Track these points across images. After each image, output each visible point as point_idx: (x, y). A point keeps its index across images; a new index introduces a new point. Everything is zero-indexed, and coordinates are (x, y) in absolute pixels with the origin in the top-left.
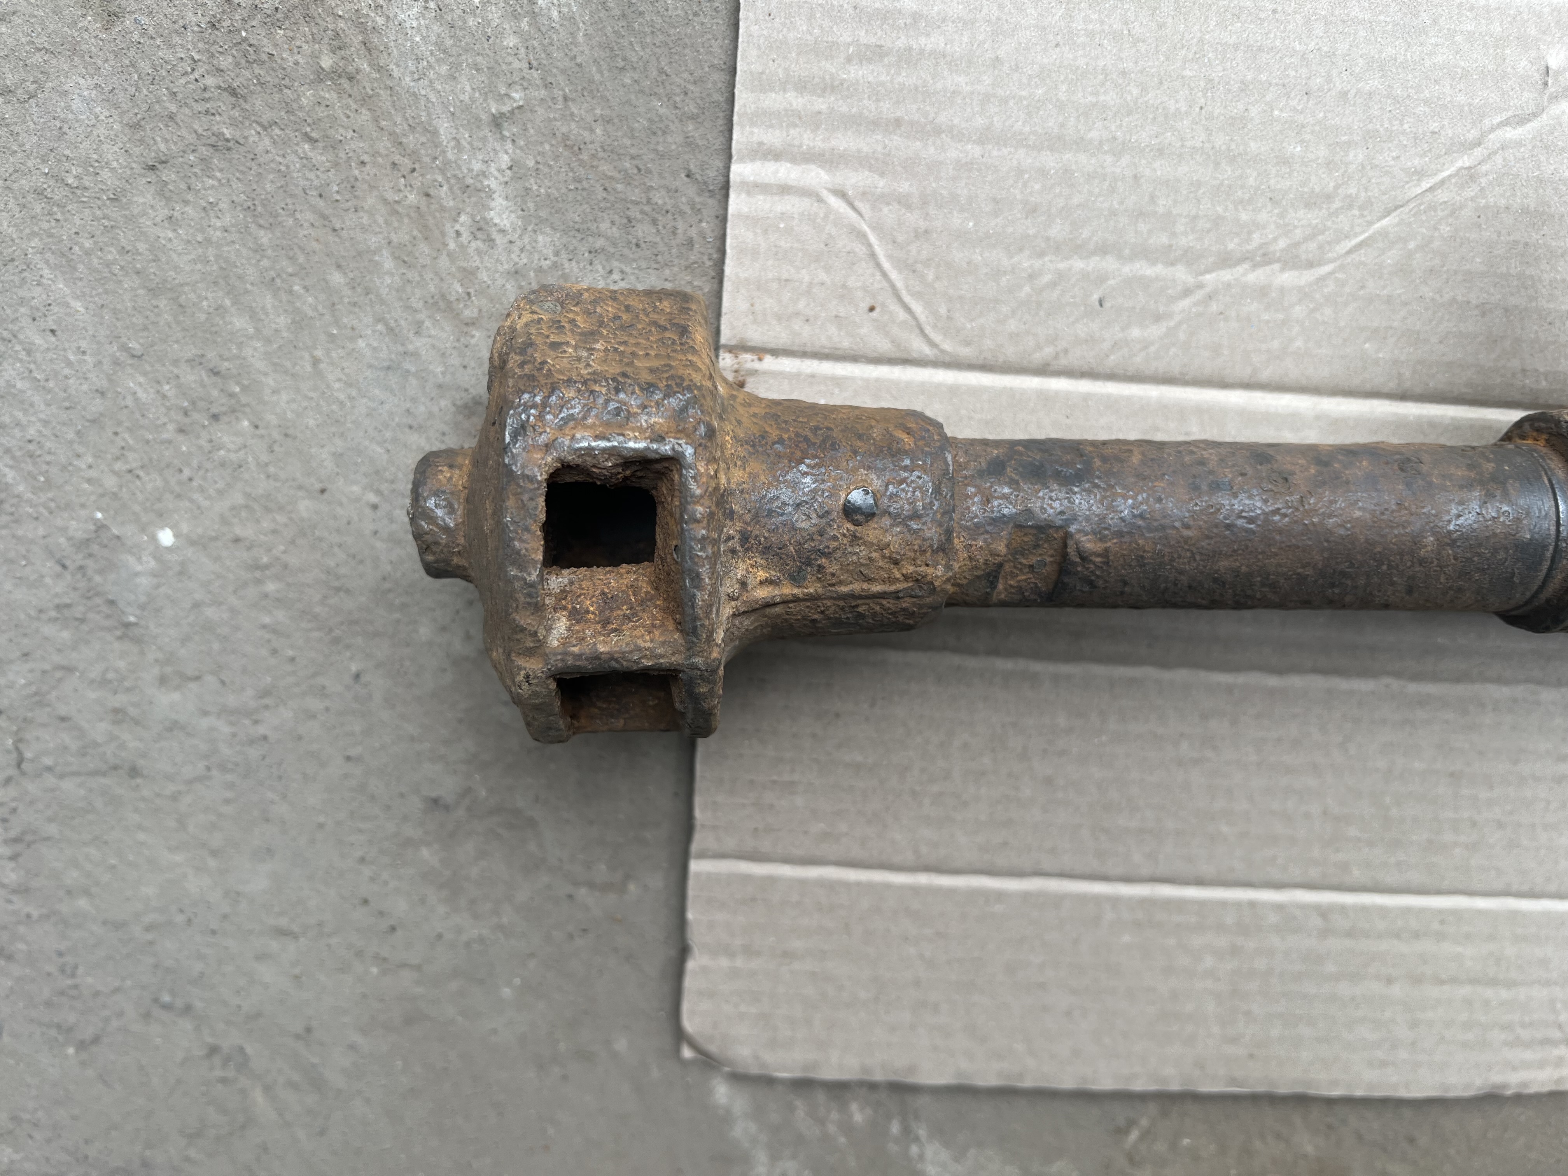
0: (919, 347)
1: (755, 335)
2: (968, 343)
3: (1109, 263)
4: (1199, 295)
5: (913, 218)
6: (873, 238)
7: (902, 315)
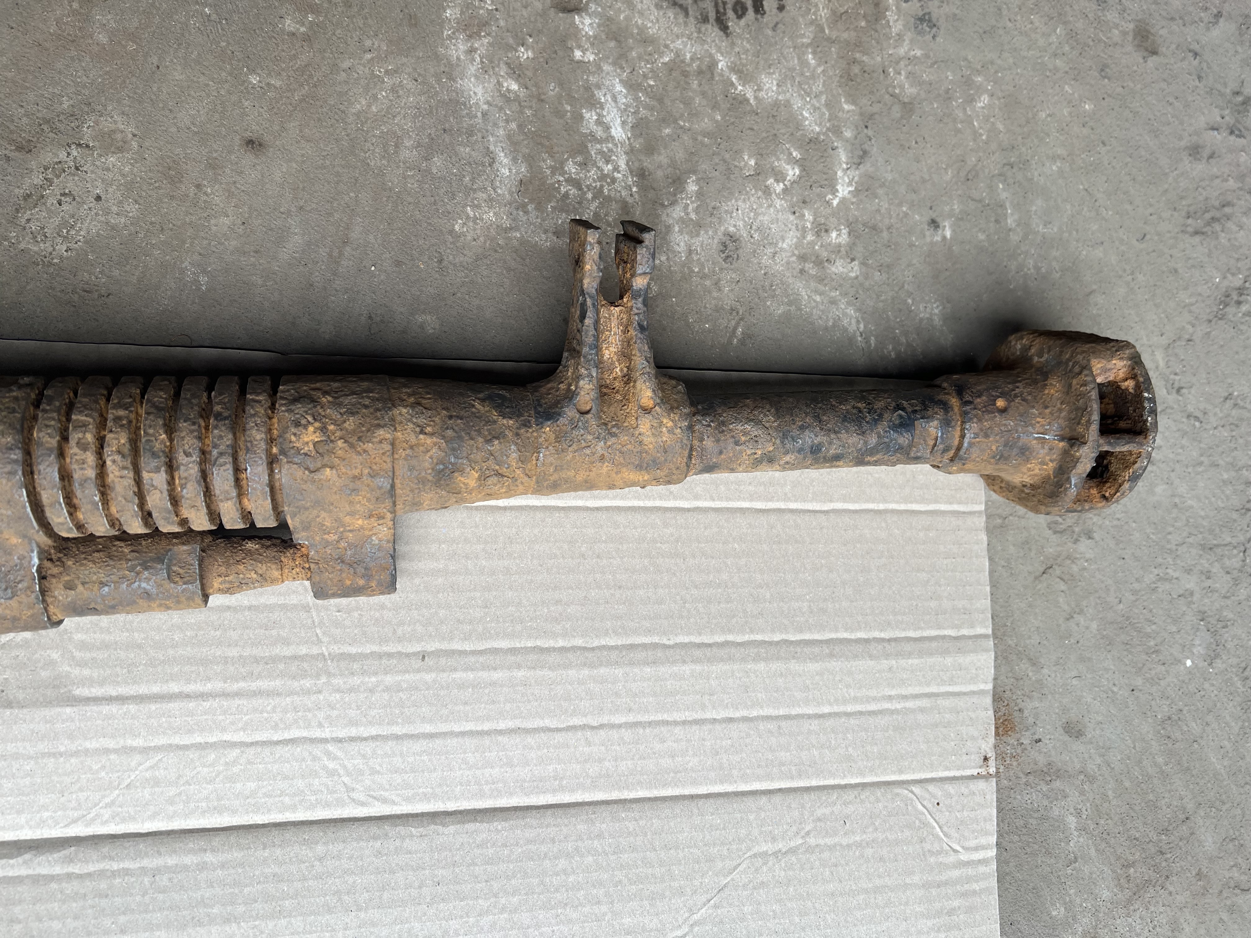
0: (916, 789)
1: (981, 784)
2: (897, 794)
3: (845, 841)
4: (803, 833)
5: (927, 846)
6: (941, 834)
7: (925, 803)
